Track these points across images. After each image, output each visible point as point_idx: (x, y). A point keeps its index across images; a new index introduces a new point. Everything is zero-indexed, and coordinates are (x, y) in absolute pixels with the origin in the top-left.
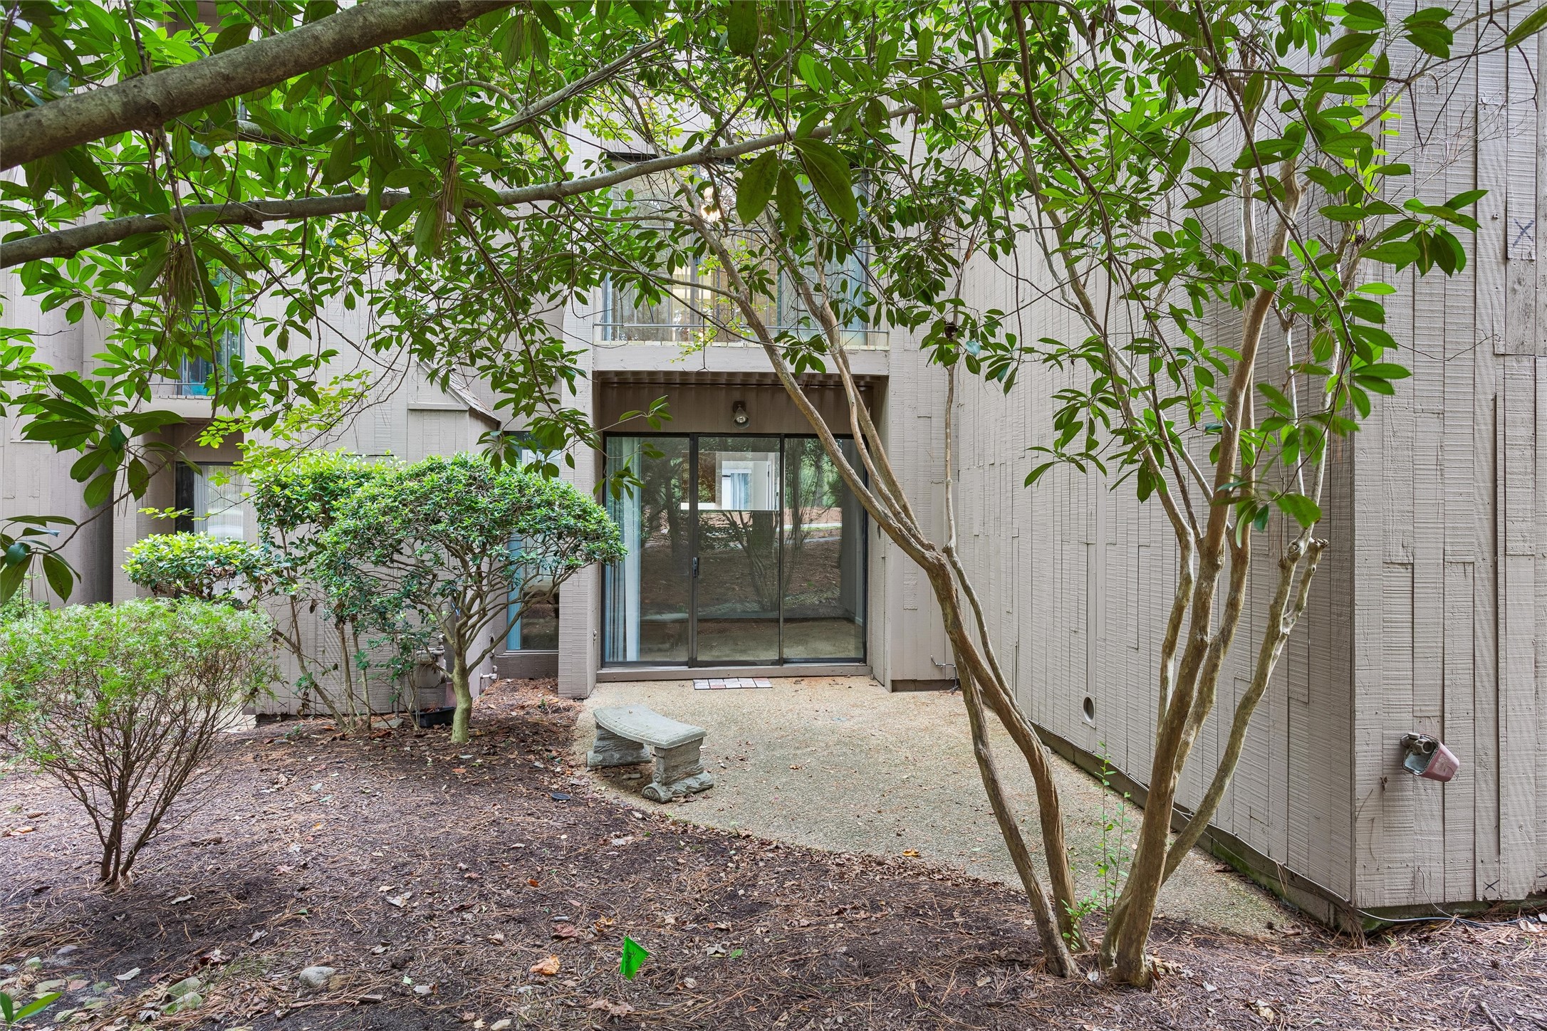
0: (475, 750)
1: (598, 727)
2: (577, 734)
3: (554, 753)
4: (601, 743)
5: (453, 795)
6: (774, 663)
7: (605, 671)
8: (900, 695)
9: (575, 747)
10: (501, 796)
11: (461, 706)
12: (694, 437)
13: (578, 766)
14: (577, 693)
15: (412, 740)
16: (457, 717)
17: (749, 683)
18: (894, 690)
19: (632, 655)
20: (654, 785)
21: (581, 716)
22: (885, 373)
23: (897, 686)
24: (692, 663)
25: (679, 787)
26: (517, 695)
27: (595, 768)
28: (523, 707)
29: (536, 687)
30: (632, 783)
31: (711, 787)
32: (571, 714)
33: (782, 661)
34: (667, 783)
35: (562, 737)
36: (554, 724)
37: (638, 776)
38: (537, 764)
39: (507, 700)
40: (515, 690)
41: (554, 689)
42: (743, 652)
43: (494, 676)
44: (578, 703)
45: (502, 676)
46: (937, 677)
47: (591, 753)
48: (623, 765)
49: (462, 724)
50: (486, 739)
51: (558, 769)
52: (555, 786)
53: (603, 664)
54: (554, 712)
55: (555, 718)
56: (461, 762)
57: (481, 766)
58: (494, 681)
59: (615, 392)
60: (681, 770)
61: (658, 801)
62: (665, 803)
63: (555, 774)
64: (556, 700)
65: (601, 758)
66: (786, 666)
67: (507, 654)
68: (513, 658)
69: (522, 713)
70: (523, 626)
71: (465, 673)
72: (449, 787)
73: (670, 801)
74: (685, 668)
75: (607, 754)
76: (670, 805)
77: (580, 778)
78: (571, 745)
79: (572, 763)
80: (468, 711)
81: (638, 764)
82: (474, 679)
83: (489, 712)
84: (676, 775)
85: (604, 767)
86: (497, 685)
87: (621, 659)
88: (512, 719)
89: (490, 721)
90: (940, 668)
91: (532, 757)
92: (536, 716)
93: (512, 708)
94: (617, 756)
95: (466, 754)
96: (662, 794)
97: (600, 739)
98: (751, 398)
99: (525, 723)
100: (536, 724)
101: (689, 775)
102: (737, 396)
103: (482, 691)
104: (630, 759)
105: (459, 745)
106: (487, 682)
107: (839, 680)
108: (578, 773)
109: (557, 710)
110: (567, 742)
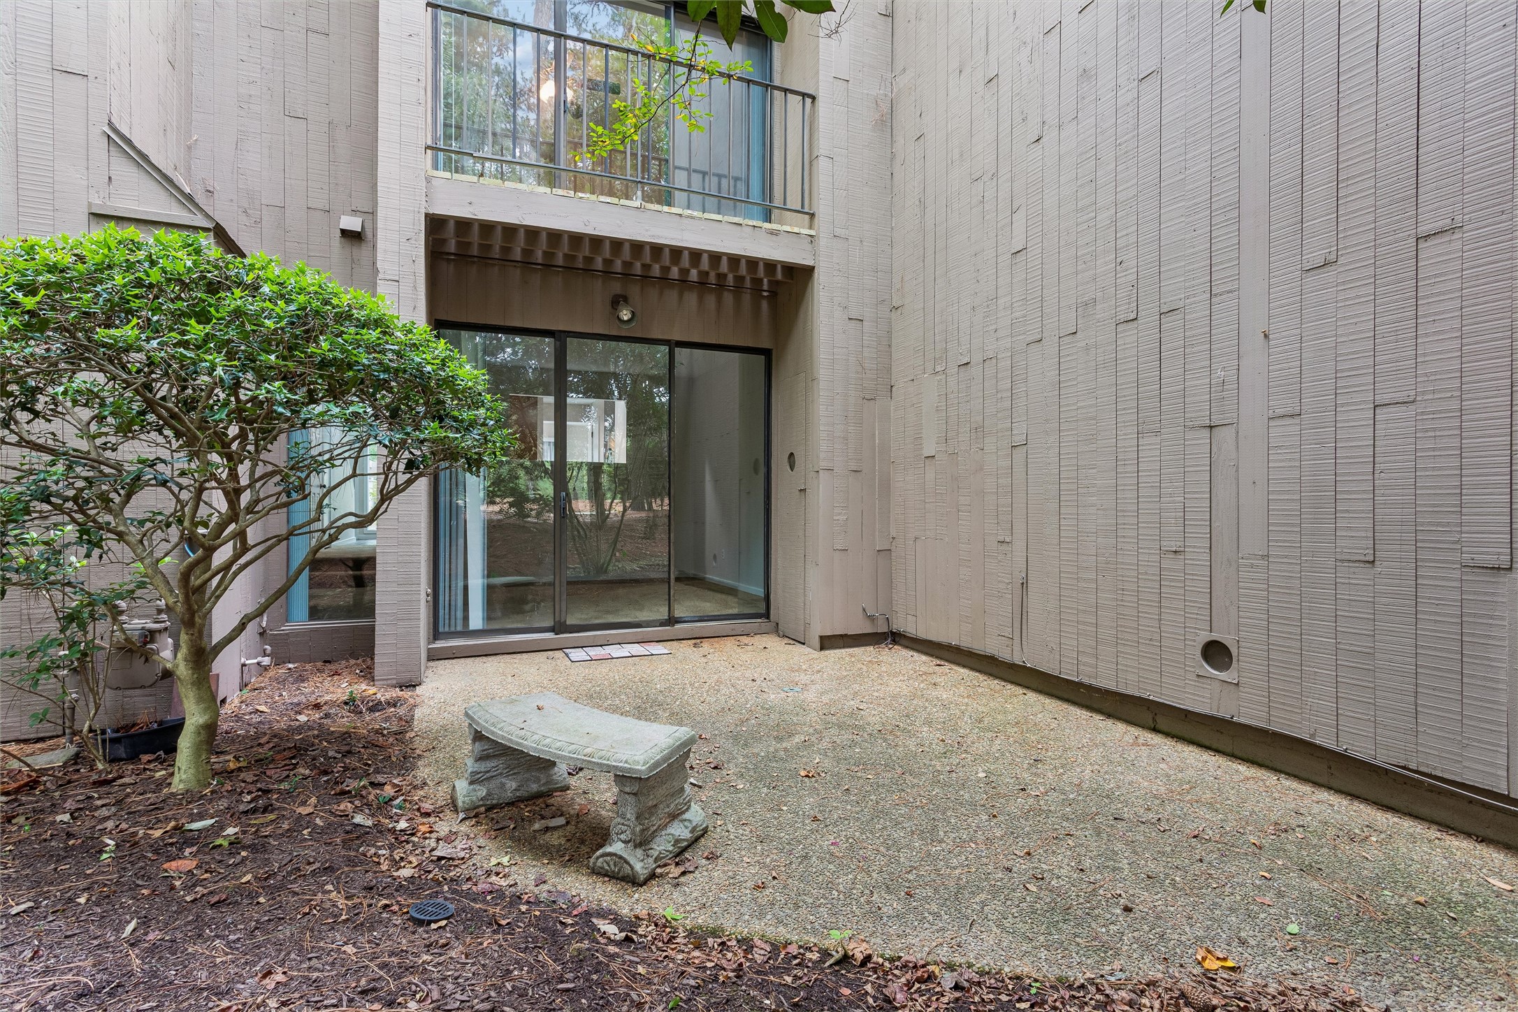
0: (223, 804)
1: (478, 737)
2: (420, 745)
3: (389, 791)
4: (483, 766)
5: (153, 949)
6: (662, 624)
7: (439, 644)
8: (833, 654)
9: (424, 771)
10: (285, 932)
11: (194, 717)
12: (559, 336)
13: (437, 812)
14: (404, 677)
15: (81, 793)
16: (185, 742)
17: (637, 649)
18: (822, 648)
19: (476, 620)
20: (616, 847)
21: (418, 713)
22: (810, 263)
23: (827, 643)
24: (560, 628)
25: (662, 845)
26: (307, 688)
27: (475, 813)
28: (317, 706)
29: (337, 673)
30: (555, 839)
31: (705, 831)
32: (402, 711)
33: (672, 621)
34: (642, 842)
35: (395, 752)
36: (379, 732)
37: (560, 821)
38: (358, 819)
39: (288, 696)
40: (301, 679)
41: (368, 674)
42: (615, 612)
43: (266, 661)
44: (406, 694)
45: (279, 661)
46: (868, 629)
47: (462, 786)
48: (521, 800)
49: (197, 750)
50: (249, 777)
51: (403, 825)
52: (406, 872)
53: (436, 635)
54: (371, 710)
55: (375, 720)
56: (184, 839)
57: (235, 844)
58: (266, 668)
59: (452, 266)
60: (663, 811)
61: (632, 881)
62: (645, 883)
63: (400, 838)
64: (372, 690)
65: (482, 792)
66: (677, 626)
67: (287, 628)
68: (297, 634)
69: (317, 715)
70: (313, 584)
71: (202, 656)
72: (145, 923)
73: (653, 876)
74: (550, 635)
75: (493, 784)
76: (654, 887)
77: (449, 839)
78: (414, 767)
79: (427, 806)
80: (210, 730)
81: (549, 794)
82: (227, 666)
83: (256, 719)
84: (656, 822)
85: (490, 809)
86: (271, 673)
87: (459, 628)
88: (300, 729)
89: (257, 736)
90: (871, 618)
91: (346, 806)
92: (344, 721)
93: (298, 708)
94: (511, 785)
95: (201, 817)
96: (638, 867)
97: (481, 758)
98: (634, 291)
99: (324, 734)
100: (345, 736)
101: (674, 816)
102: (617, 288)
103: (243, 685)
104: (534, 787)
105: (189, 796)
106: (254, 670)
107: (744, 639)
108: (443, 828)
109: (376, 707)
110: (406, 762)
